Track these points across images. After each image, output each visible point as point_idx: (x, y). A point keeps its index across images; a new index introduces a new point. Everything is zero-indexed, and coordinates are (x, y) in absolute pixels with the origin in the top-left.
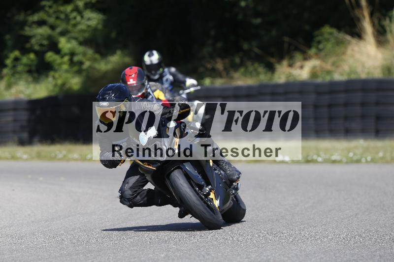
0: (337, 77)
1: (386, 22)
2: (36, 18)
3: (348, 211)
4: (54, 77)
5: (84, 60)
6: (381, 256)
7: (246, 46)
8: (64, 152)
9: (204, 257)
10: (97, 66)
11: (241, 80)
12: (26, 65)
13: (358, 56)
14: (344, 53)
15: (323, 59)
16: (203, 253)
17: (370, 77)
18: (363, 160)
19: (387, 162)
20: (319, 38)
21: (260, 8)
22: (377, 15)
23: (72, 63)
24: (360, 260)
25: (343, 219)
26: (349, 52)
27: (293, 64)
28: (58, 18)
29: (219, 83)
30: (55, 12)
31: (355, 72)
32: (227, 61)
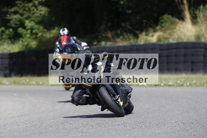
0: (171, 41)
1: (197, 12)
2: (13, 10)
3: (177, 112)
4: (22, 41)
5: (38, 32)
6: (194, 135)
7: (123, 25)
8: (28, 81)
9: (101, 136)
10: (45, 35)
11: (121, 43)
12: (8, 35)
13: (182, 30)
14: (175, 28)
15: (164, 32)
16: (101, 134)
17: (189, 41)
18: (185, 85)
19: (198, 86)
20: (162, 21)
21: (131, 5)
22: (192, 8)
23: (32, 33)
24: (183, 137)
25: (174, 116)
26: (177, 28)
27: (148, 34)
28: (24, 10)
29: (109, 44)
30: (23, 7)
31: (181, 38)
32: (113, 32)
